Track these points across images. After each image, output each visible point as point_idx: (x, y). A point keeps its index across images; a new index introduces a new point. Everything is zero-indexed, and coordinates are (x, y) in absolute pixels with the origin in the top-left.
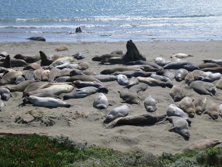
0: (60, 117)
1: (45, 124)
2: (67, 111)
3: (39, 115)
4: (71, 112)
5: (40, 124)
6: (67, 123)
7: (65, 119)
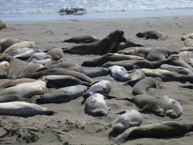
0: (45, 129)
1: (24, 140)
2: (53, 120)
3: (14, 127)
4: (59, 122)
5: (17, 139)
6: (56, 138)
7: (53, 132)
